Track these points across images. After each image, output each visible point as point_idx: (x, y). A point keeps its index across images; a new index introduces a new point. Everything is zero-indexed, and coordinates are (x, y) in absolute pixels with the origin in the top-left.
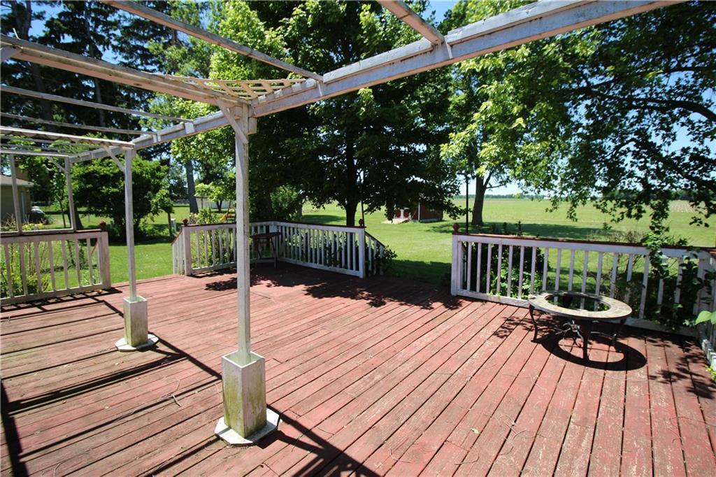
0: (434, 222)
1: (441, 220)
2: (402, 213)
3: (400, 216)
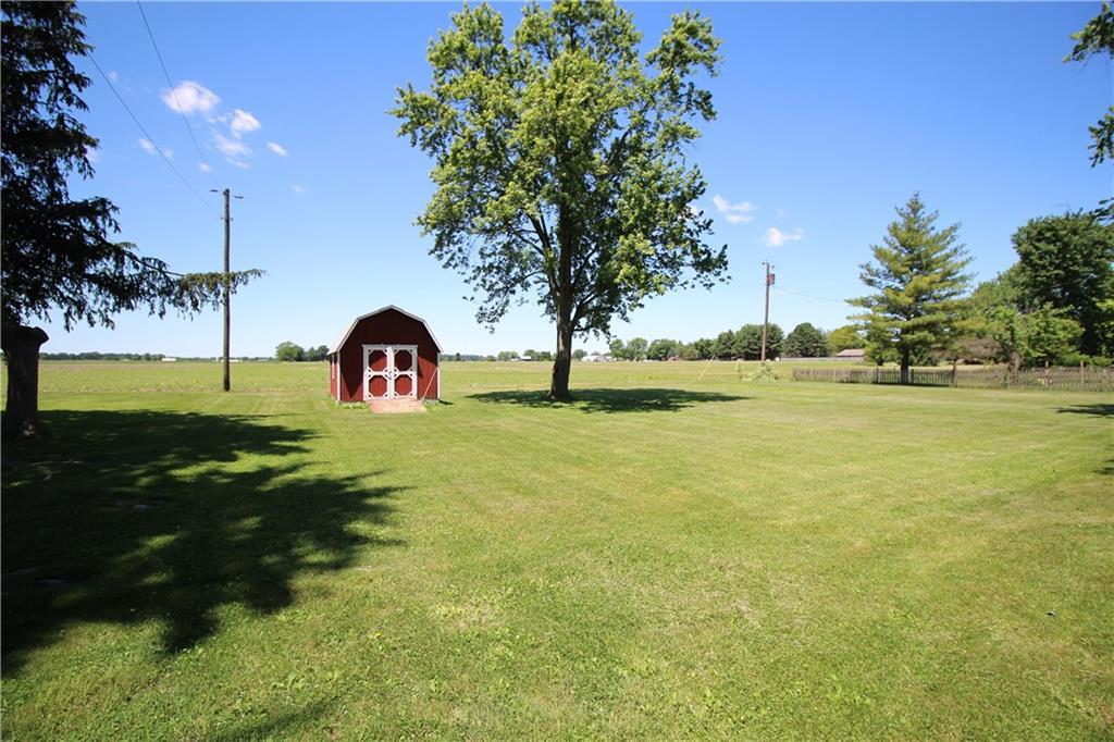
2: (391, 385)
3: (386, 391)
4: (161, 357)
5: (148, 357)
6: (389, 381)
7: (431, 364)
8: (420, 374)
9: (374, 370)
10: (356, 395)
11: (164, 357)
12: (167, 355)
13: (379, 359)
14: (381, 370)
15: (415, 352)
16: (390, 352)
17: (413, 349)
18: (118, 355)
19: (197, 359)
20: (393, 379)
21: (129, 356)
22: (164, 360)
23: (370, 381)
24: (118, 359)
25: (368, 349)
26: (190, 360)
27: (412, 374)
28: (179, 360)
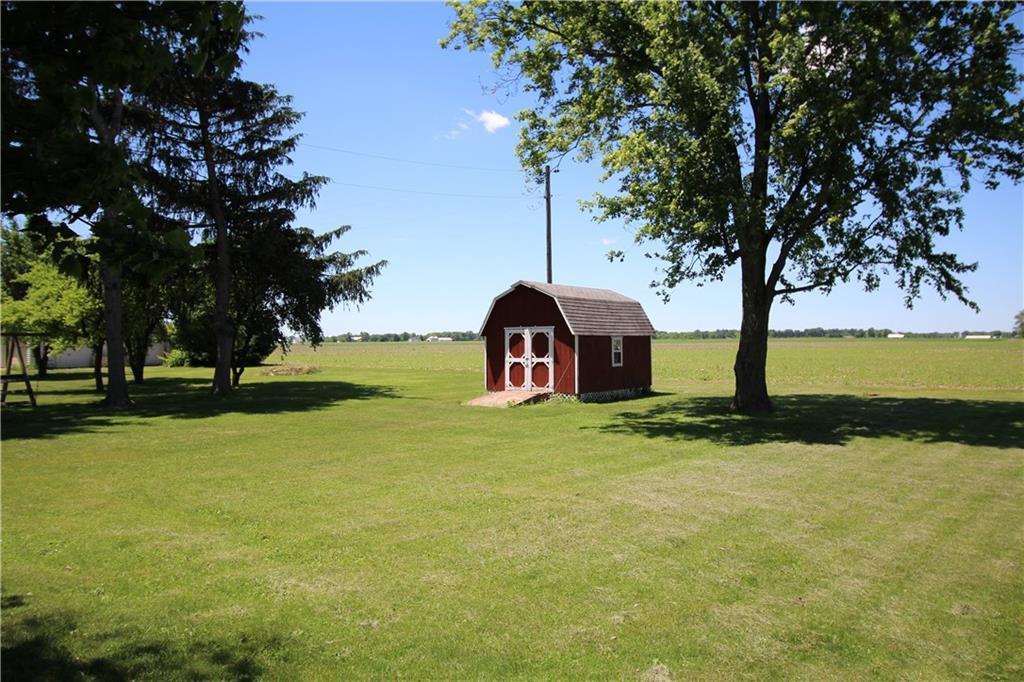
0: (625, 398)
1: (647, 393)
2: (528, 373)
3: (523, 381)
4: (887, 332)
5: (872, 333)
6: (526, 369)
7: (568, 348)
8: (556, 361)
9: (515, 357)
10: (499, 383)
11: (891, 332)
12: (893, 331)
13: (518, 342)
14: (519, 356)
15: (552, 334)
16: (527, 335)
17: (549, 331)
18: (841, 331)
19: (934, 336)
20: (530, 366)
21: (852, 332)
22: (890, 336)
23: (511, 368)
24: (841, 336)
25: (509, 332)
26: (925, 336)
27: (548, 360)
28: (908, 336)
